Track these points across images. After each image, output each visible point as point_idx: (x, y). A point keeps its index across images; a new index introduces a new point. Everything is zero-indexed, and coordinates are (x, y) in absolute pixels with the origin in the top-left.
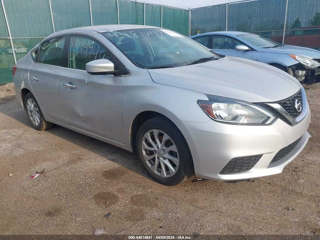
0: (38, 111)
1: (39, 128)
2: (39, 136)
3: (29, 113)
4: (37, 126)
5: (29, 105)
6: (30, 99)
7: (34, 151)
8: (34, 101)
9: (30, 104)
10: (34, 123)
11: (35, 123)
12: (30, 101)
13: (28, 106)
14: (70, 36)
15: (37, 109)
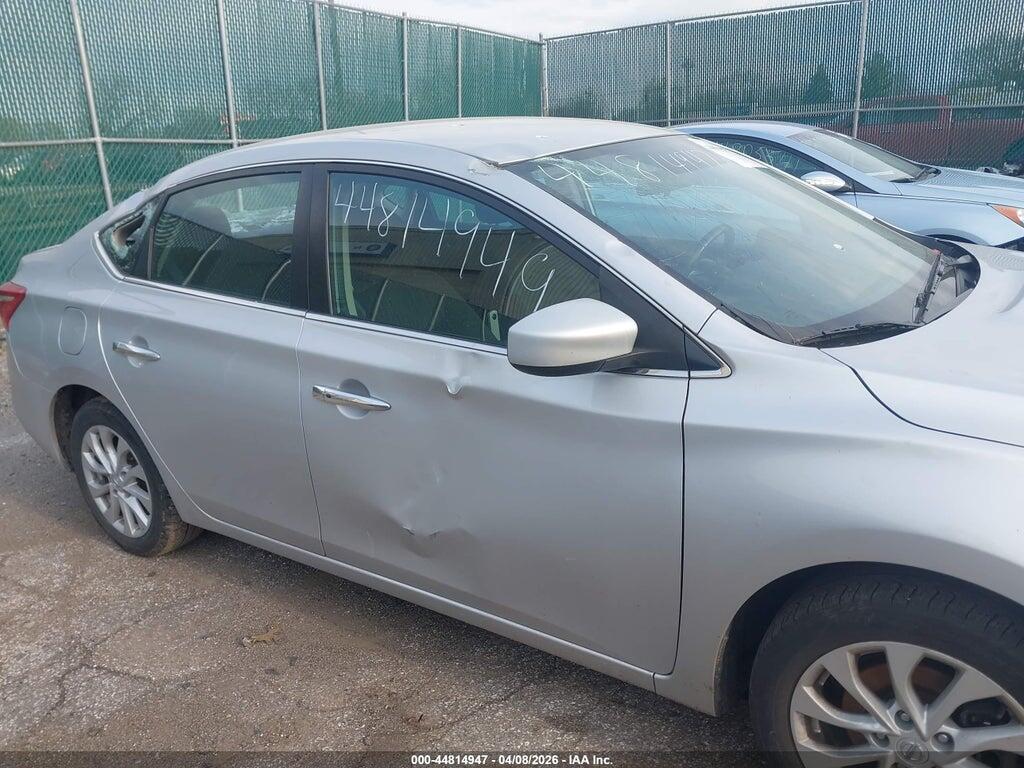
0: (145, 479)
1: (143, 547)
2: (151, 586)
3: (91, 482)
4: (133, 539)
5: (91, 451)
6: (104, 430)
7: (167, 682)
8: (121, 439)
9: (98, 450)
10: (117, 525)
11: (123, 522)
12: (98, 434)
13: (87, 455)
14: (330, 172)
15: (139, 471)
